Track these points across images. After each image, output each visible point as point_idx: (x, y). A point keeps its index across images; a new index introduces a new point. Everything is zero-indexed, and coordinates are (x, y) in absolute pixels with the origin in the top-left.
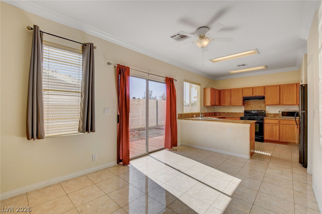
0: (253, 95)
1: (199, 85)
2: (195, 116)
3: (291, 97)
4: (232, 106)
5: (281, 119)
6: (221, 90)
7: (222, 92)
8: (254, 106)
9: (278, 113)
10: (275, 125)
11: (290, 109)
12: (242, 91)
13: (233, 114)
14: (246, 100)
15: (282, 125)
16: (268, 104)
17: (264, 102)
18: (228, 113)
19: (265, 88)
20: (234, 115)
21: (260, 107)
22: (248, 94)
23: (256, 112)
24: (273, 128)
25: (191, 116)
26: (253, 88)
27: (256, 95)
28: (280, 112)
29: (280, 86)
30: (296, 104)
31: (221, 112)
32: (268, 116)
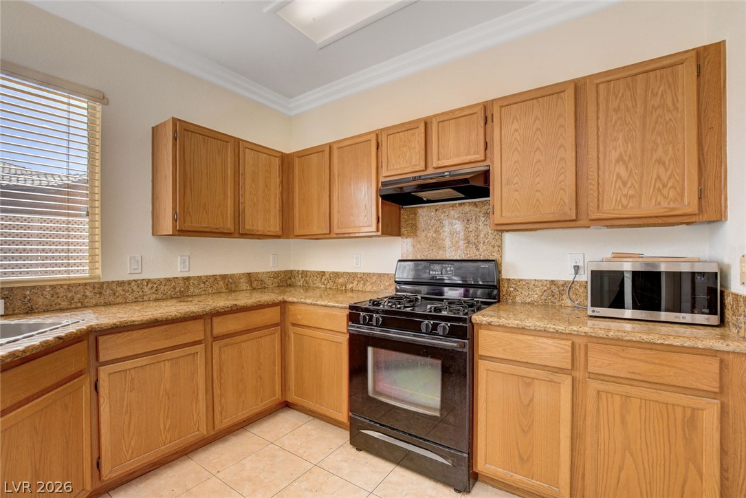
0: (426, 167)
3: (660, 162)
4: (340, 236)
5: (586, 336)
7: (297, 163)
10: (542, 374)
12: (377, 146)
13: (355, 283)
15: (594, 385)
17: (490, 214)
20: (361, 285)
21: (471, 239)
22: (404, 163)
23: (450, 273)
24: (532, 400)
26: (427, 123)
27: (441, 163)
28: (581, 271)
29: (578, 86)
30: (694, 208)
31: (311, 272)
32: (514, 297)
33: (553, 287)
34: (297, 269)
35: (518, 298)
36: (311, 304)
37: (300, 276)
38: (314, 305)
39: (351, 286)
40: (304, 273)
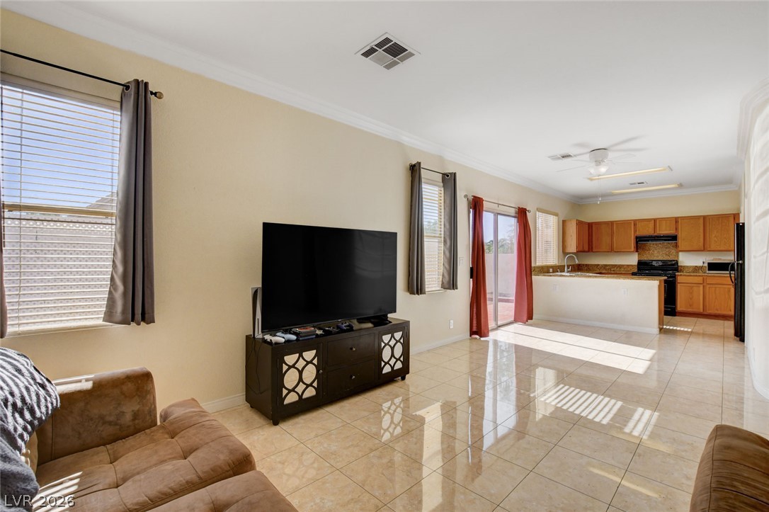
0: (654, 233)
1: (556, 215)
2: (551, 270)
3: (725, 238)
4: (615, 252)
5: (707, 276)
6: (592, 223)
7: (593, 226)
9: (701, 264)
10: (695, 285)
11: (722, 258)
12: (635, 225)
13: (615, 268)
14: (641, 242)
15: (708, 286)
16: (683, 248)
17: (676, 246)
18: (606, 265)
19: (676, 220)
20: (618, 269)
21: (667, 254)
22: (647, 231)
24: (692, 291)
25: (545, 270)
26: (655, 220)
27: (660, 233)
28: (705, 263)
29: (704, 217)
31: (591, 265)
32: (684, 271)
33: (696, 268)
34: (583, 263)
40: (587, 265)
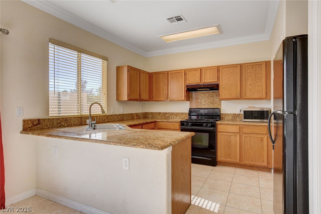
0: (201, 82)
3: (258, 86)
4: (170, 101)
5: (242, 125)
6: (153, 73)
7: (154, 76)
8: (203, 101)
9: (238, 112)
10: (233, 134)
11: (256, 106)
12: (185, 74)
13: (173, 116)
15: (244, 135)
16: (224, 97)
17: (218, 95)
18: (166, 113)
19: (218, 69)
20: (175, 117)
21: (212, 102)
22: (194, 80)
23: (206, 112)
24: (231, 141)
26: (201, 69)
27: (205, 81)
28: (242, 111)
29: (241, 65)
30: (265, 97)
31: (155, 113)
32: (224, 119)
33: (235, 116)
34: (149, 112)
35: (225, 119)
36: (166, 122)
37: (150, 114)
38: (167, 122)
39: (171, 117)
40: (152, 113)
